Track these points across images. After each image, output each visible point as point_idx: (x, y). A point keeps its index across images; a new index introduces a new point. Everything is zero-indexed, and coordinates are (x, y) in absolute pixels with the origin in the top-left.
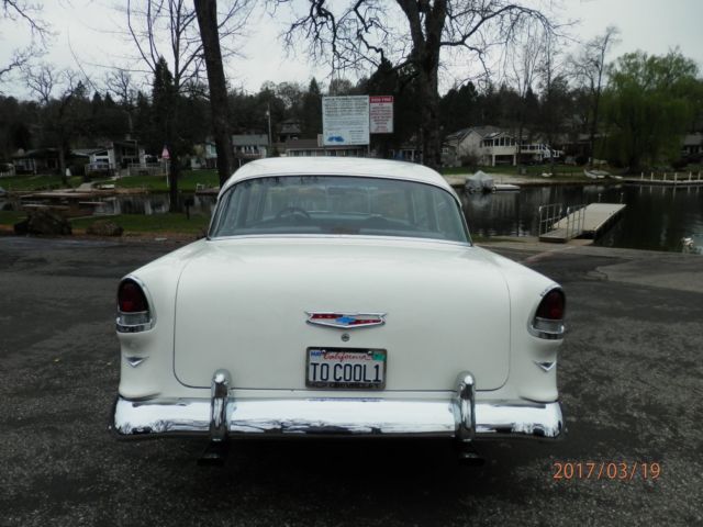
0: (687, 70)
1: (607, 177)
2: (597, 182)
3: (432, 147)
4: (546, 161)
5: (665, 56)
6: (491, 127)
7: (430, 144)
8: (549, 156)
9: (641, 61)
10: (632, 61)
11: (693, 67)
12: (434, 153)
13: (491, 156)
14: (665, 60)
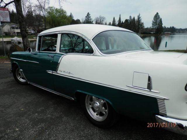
0: (64, 13)
1: (51, 39)
2: (49, 40)
3: (23, 28)
4: (32, 34)
5: (59, 9)
6: (13, 24)
7: (22, 27)
8: (33, 33)
9: (54, 9)
10: (52, 9)
11: (65, 12)
12: (24, 29)
13: (15, 32)
14: (59, 10)
